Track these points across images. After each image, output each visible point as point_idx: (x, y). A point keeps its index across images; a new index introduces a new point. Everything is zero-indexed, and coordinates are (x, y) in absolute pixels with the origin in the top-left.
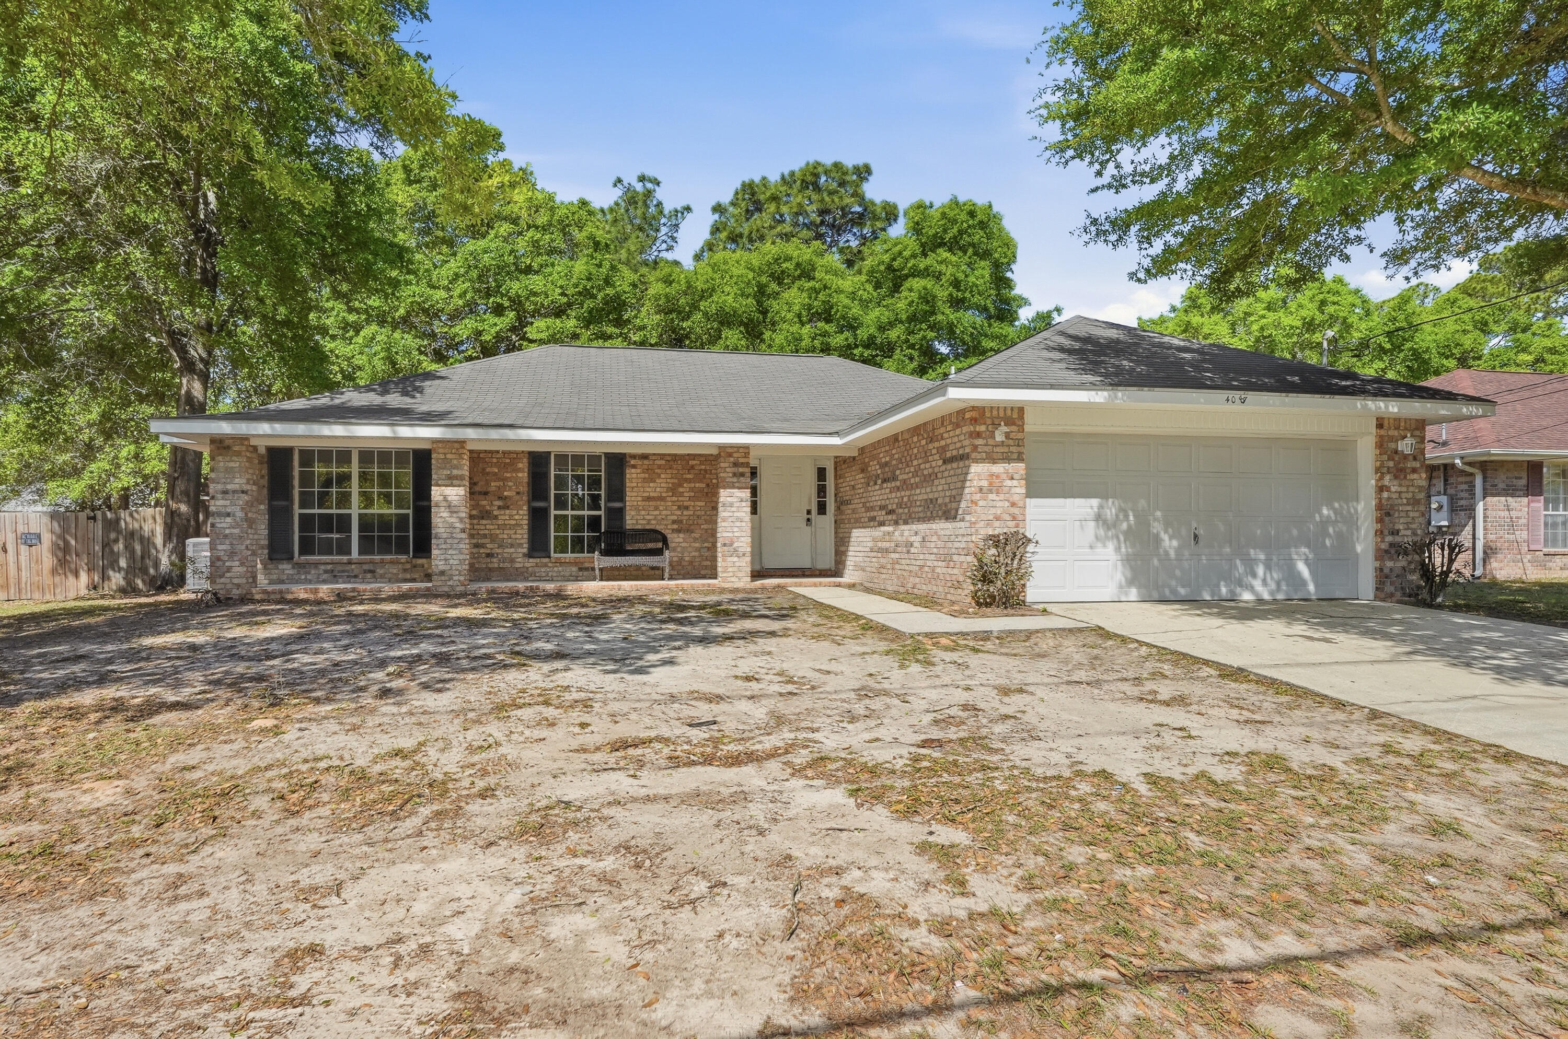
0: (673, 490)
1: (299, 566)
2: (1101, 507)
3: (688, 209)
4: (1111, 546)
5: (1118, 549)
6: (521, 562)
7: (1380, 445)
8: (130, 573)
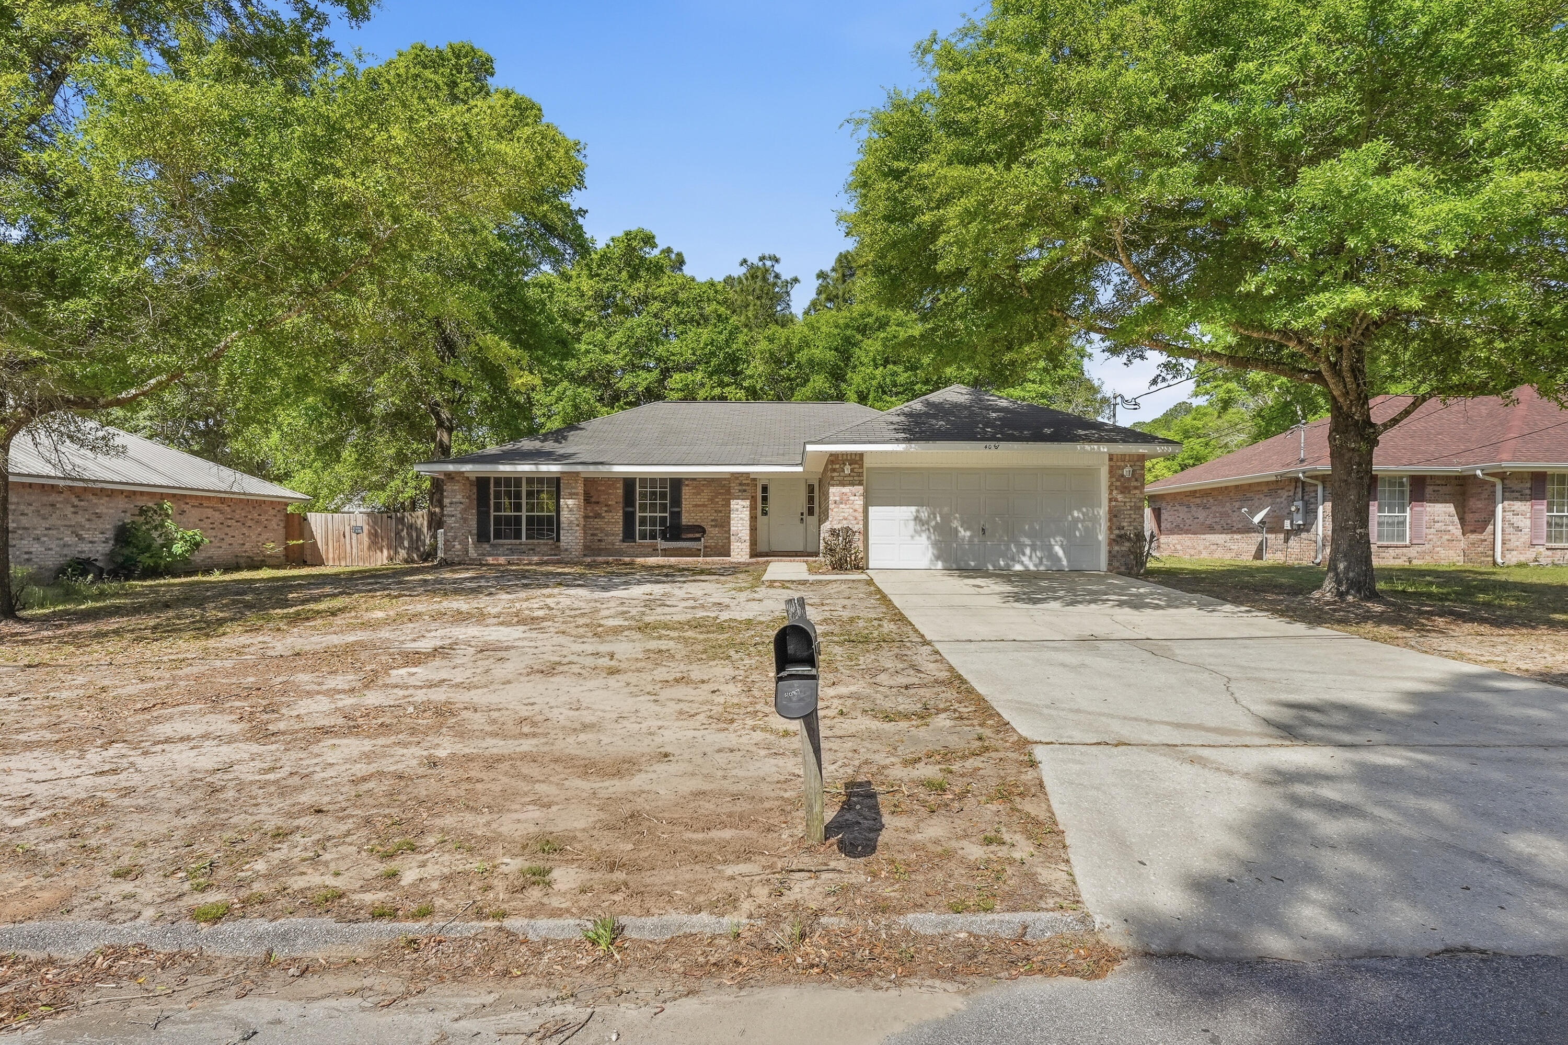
0: (712, 500)
1: (493, 546)
2: (918, 511)
3: (796, 280)
4: (924, 536)
5: (929, 538)
6: (616, 545)
7: (1110, 472)
8: (409, 550)
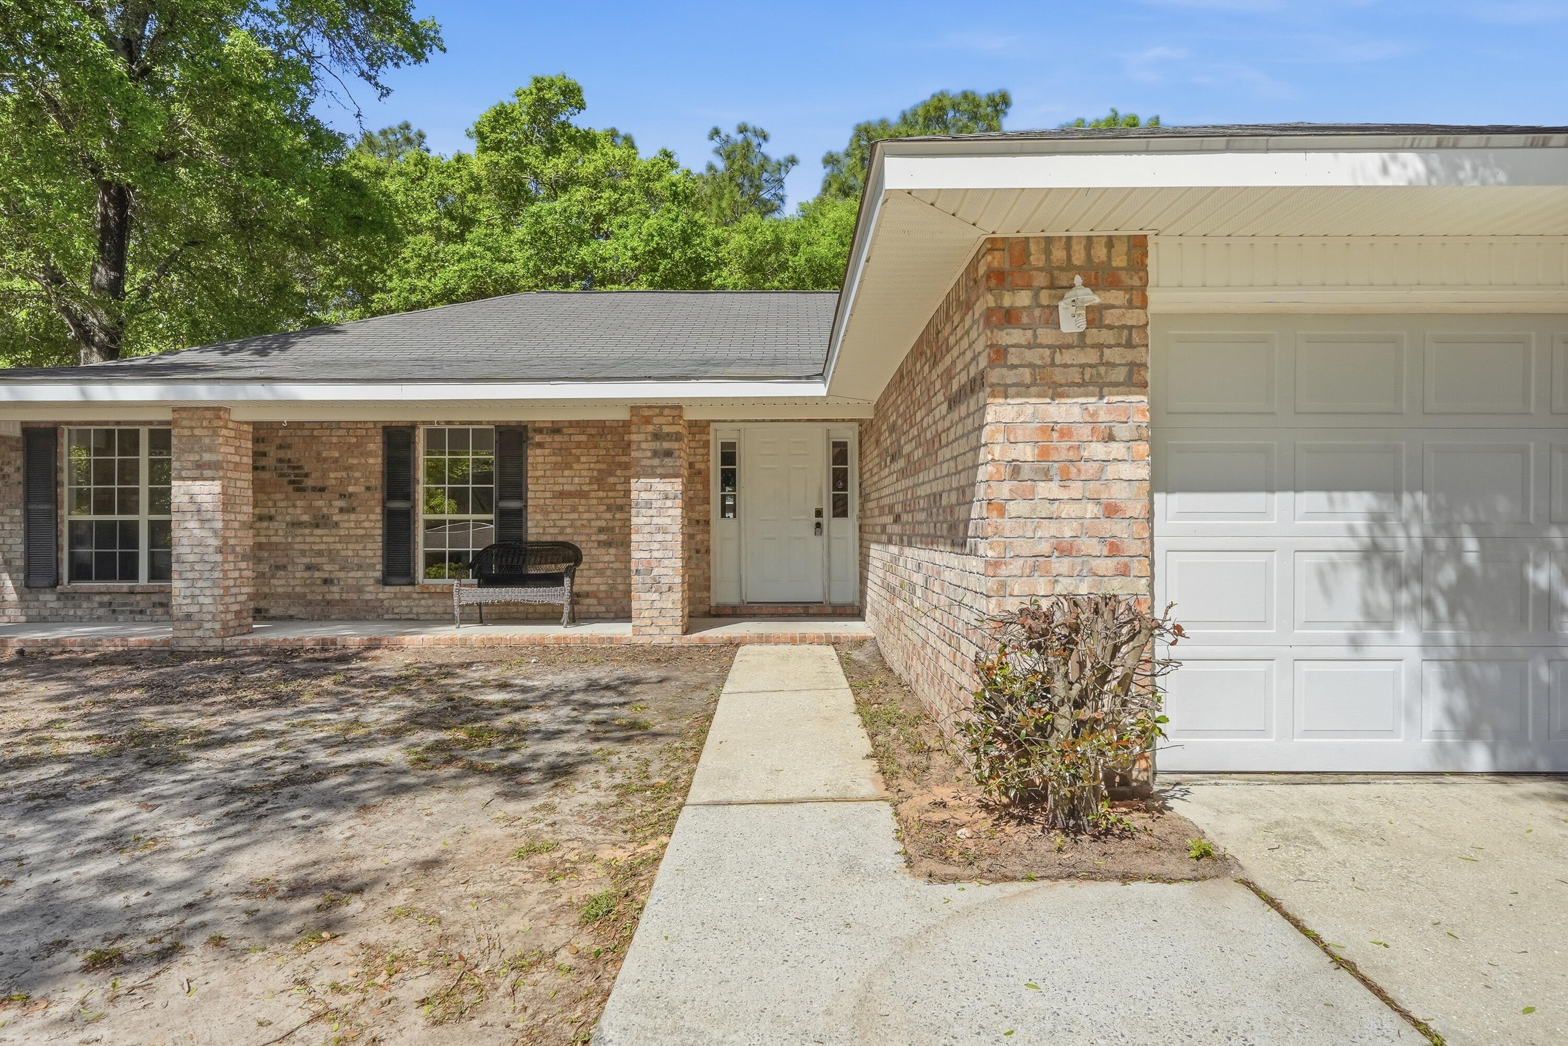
1: (64, 596)
3: (793, 161)
4: (1410, 634)
6: (373, 592)
